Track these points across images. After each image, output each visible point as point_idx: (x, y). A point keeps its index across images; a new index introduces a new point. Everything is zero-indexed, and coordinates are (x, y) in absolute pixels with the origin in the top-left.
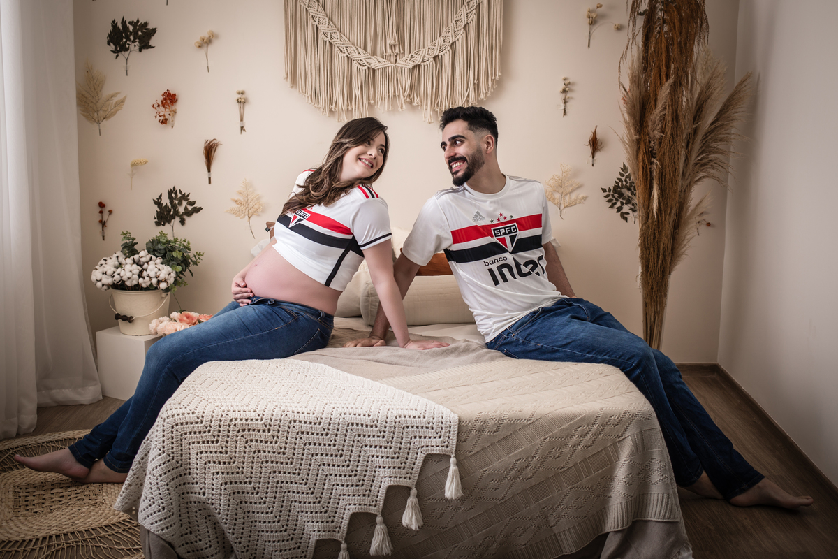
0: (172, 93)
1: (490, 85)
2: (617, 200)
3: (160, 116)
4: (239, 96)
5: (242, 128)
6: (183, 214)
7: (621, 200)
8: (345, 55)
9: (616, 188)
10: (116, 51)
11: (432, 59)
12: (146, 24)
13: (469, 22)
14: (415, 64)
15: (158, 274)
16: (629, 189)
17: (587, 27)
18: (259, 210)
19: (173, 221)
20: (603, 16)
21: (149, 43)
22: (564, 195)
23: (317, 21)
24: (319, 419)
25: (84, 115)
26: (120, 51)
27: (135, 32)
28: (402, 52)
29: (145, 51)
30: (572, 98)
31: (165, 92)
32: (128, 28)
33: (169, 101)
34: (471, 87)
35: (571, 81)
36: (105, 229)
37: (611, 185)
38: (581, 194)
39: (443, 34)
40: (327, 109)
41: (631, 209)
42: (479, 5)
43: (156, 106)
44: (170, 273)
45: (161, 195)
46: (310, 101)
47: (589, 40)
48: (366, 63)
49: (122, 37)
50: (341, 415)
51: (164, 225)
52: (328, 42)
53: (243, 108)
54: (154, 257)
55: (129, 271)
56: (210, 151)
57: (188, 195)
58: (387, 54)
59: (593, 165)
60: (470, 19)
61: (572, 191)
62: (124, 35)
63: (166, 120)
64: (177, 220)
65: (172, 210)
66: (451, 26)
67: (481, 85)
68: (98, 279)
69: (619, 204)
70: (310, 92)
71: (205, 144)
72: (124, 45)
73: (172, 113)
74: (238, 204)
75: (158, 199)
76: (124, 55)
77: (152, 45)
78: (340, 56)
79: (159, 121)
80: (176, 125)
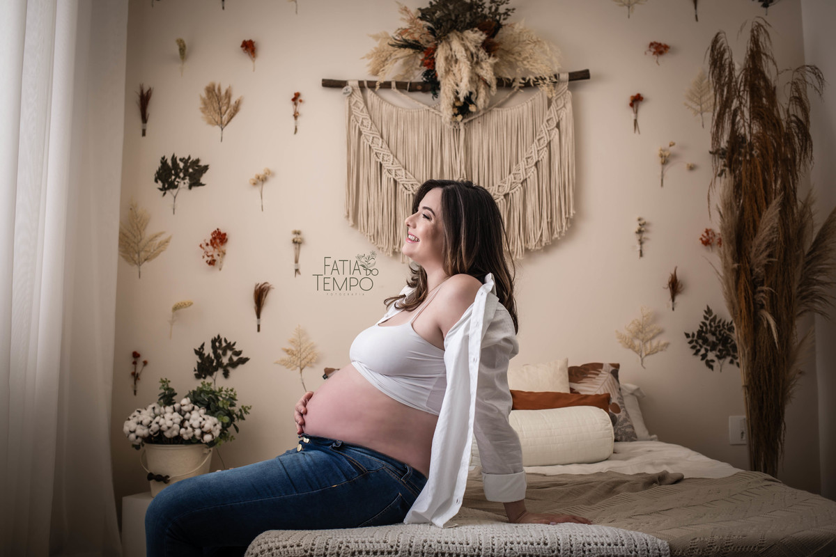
0: (222, 232)
1: (564, 224)
2: (701, 347)
3: (208, 256)
5: (297, 270)
6: (228, 365)
7: (705, 346)
8: (410, 193)
9: (700, 332)
10: (164, 189)
11: (503, 197)
12: (198, 161)
13: (540, 159)
15: (202, 425)
16: (714, 334)
17: (659, 166)
18: (313, 361)
19: (215, 373)
20: (674, 156)
21: (199, 180)
22: (645, 341)
23: (381, 158)
24: (477, 550)
25: (123, 256)
26: (168, 188)
27: (186, 170)
29: (195, 189)
30: (647, 239)
31: (215, 231)
32: (178, 165)
33: (218, 241)
34: (544, 225)
35: (646, 219)
36: (137, 381)
37: (694, 328)
38: (662, 340)
39: (512, 173)
40: (391, 250)
41: (717, 356)
42: (549, 143)
43: (204, 246)
44: (216, 425)
45: (203, 345)
46: (373, 241)
47: (662, 180)
49: (172, 175)
50: (506, 544)
51: (205, 377)
52: (392, 180)
53: (299, 249)
54: (196, 407)
55: (169, 419)
56: (260, 295)
57: (234, 344)
59: (673, 309)
60: (541, 157)
61: (653, 337)
62: (173, 172)
63: (214, 261)
64: (220, 372)
65: (215, 361)
66: (522, 164)
67: (554, 224)
68: (132, 430)
69: (703, 351)
70: (372, 231)
71: (256, 287)
72: (173, 182)
73: (221, 254)
74: (289, 354)
75: (200, 349)
76: (172, 193)
77: (203, 183)
78: (405, 194)
79: (207, 261)
80: (224, 267)
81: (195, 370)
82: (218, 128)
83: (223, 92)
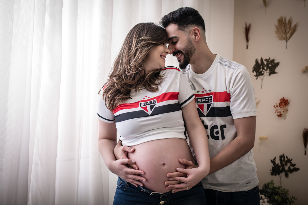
0: (286, 99)
3: (278, 112)
6: (288, 171)
10: (257, 76)
19: (281, 174)
21: (274, 71)
26: (259, 75)
27: (268, 65)
29: (272, 75)
31: (282, 99)
32: (264, 63)
33: (283, 104)
45: (275, 158)
49: (260, 68)
51: (276, 175)
54: (264, 197)
56: (306, 135)
57: (292, 160)
62: (261, 67)
63: (281, 114)
64: (283, 174)
65: (281, 168)
71: (304, 130)
72: (261, 72)
73: (285, 111)
75: (273, 160)
76: (260, 78)
77: (277, 72)
79: (277, 115)
80: (287, 118)
81: (271, 171)
82: (284, 42)
83: (287, 21)
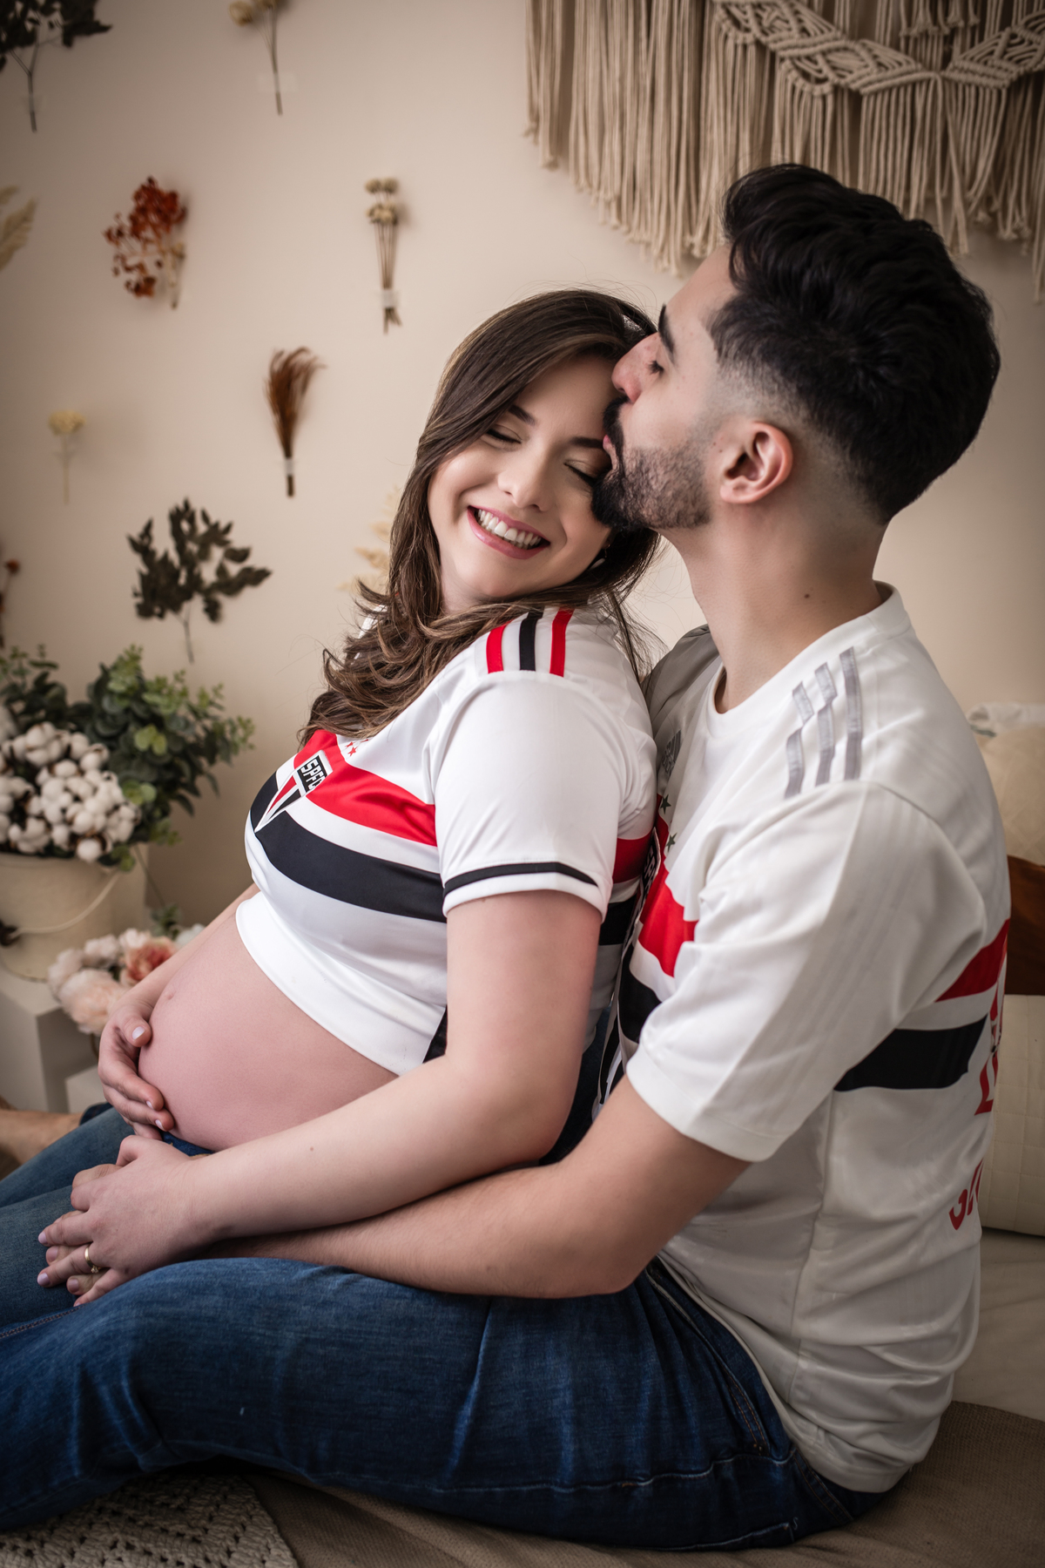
0: (163, 186)
3: (128, 269)
4: (372, 200)
5: (390, 314)
6: (215, 585)
8: (749, 38)
14: (1022, 70)
15: (69, 814)
19: (186, 605)
21: (91, 13)
26: (10, 45)
28: (974, 20)
29: (83, 44)
31: (143, 188)
33: (153, 218)
40: (675, 248)
44: (116, 808)
45: (151, 523)
46: (614, 220)
48: (827, 71)
51: (161, 615)
53: (393, 241)
54: (80, 744)
56: (287, 388)
57: (228, 528)
58: (914, 32)
63: (150, 281)
65: (183, 573)
70: (614, 183)
72: (20, 23)
73: (168, 260)
74: (376, 566)
75: (142, 536)
76: (19, 60)
77: (104, 21)
78: (730, 43)
79: (128, 284)
80: (185, 297)
81: (136, 595)
